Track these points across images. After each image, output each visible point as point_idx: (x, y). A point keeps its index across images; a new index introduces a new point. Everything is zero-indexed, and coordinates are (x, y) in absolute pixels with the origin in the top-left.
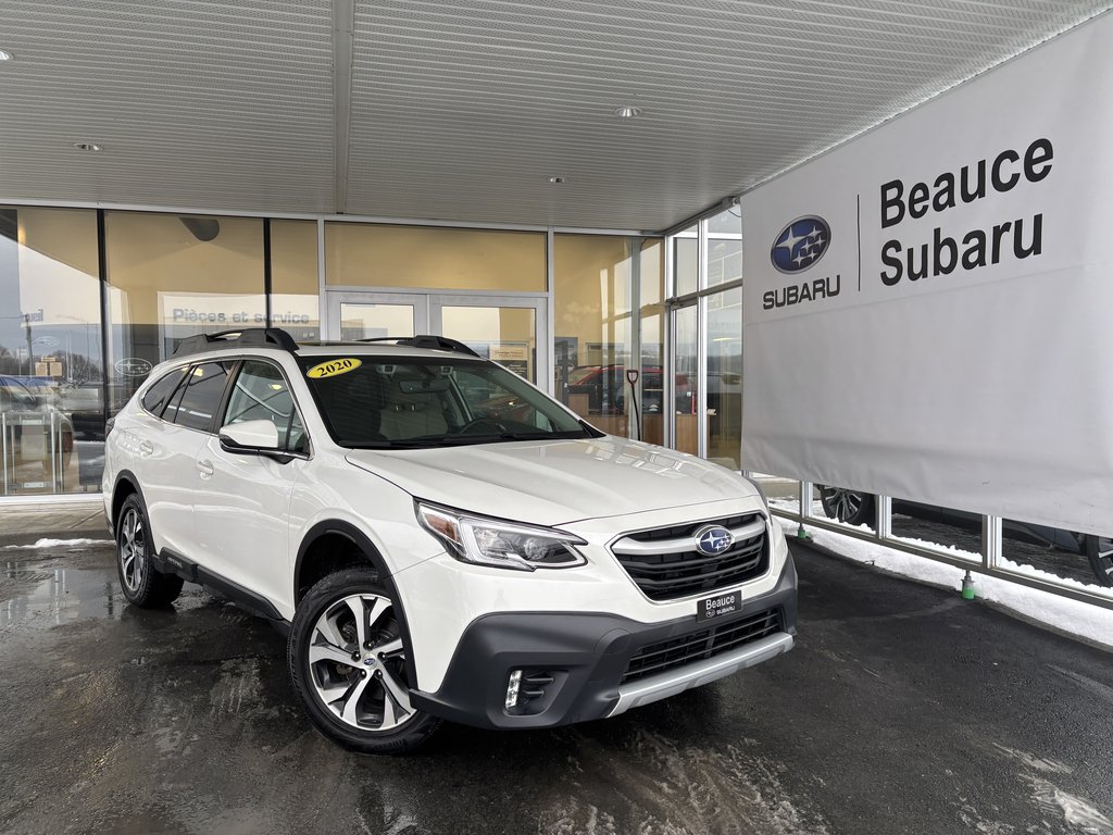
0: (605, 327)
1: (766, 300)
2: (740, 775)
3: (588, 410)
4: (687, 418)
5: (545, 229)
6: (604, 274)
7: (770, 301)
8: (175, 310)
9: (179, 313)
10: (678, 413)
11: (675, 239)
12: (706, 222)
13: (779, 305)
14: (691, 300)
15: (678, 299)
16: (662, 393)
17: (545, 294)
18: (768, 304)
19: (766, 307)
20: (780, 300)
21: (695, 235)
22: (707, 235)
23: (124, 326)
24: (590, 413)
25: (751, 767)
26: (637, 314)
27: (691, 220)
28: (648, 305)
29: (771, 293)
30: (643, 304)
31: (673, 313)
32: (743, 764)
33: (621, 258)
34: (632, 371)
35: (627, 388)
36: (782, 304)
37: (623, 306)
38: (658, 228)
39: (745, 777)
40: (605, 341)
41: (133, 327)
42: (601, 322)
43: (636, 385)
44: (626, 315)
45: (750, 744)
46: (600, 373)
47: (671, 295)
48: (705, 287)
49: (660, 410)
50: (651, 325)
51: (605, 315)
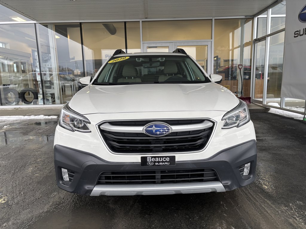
0: (231, 52)
1: (295, 34)
2: (298, 219)
3: (224, 79)
4: (259, 81)
5: (211, 18)
6: (231, 34)
7: (297, 34)
8: (106, 55)
9: (107, 56)
10: (256, 79)
11: (258, 18)
12: (270, 10)
13: (300, 35)
14: (264, 38)
15: (258, 38)
16: (250, 72)
17: (211, 40)
18: (296, 35)
19: (295, 37)
20: (302, 33)
21: (266, 16)
22: (271, 16)
23: (93, 60)
24: (225, 79)
25: (302, 215)
26: (242, 47)
27: (264, 10)
28: (247, 42)
29: (298, 31)
30: (245, 42)
31: (256, 44)
32: (298, 214)
33: (237, 27)
34: (240, 65)
35: (238, 71)
36: (302, 35)
37: (237, 43)
38: (251, 14)
39: (301, 220)
40: (230, 58)
41: (95, 60)
42: (229, 50)
43: (241, 70)
44: (238, 47)
45: (300, 204)
46: (228, 68)
47: (255, 38)
48: (269, 33)
49: (250, 78)
50: (247, 50)
51: (231, 48)
